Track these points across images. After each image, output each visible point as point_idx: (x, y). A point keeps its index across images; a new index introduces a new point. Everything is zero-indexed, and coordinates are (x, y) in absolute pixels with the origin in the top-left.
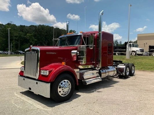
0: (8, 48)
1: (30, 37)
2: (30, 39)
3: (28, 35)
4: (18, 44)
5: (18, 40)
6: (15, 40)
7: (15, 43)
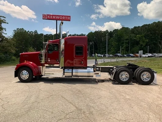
0: (119, 51)
1: (139, 38)
2: (140, 40)
3: (138, 37)
4: (129, 46)
5: (128, 43)
6: (126, 43)
7: (125, 46)
